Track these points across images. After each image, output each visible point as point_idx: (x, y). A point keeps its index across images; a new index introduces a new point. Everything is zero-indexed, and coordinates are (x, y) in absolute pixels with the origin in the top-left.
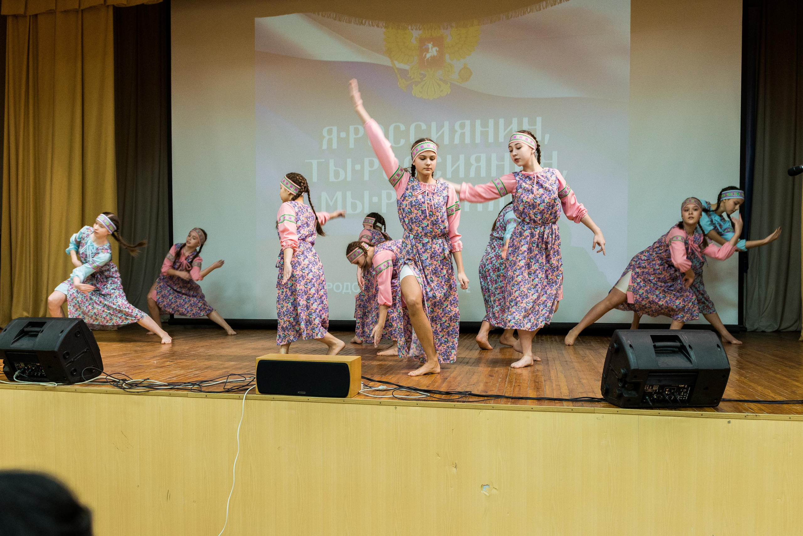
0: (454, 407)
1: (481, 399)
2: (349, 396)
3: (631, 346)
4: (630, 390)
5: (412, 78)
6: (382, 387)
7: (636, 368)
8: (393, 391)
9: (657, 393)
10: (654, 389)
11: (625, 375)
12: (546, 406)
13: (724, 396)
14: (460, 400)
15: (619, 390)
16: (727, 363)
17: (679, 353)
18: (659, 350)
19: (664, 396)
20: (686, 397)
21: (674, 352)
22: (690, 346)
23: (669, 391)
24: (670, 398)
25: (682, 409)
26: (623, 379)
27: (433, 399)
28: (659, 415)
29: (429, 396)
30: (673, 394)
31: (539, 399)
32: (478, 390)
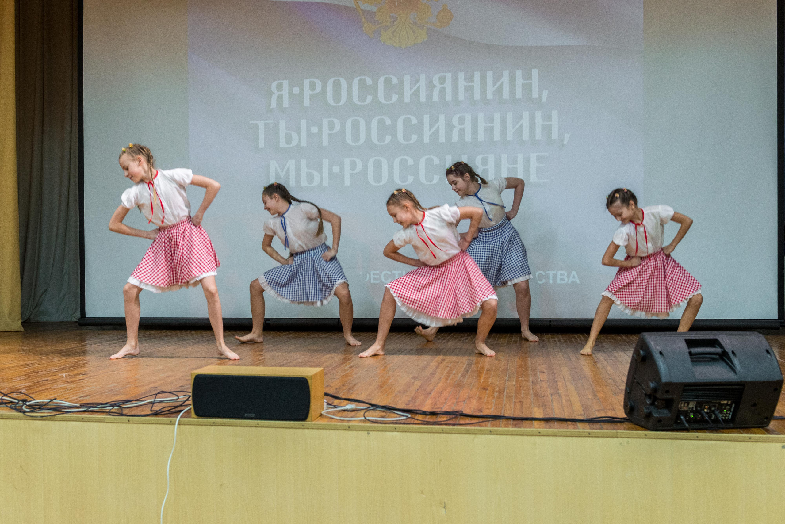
0: (442, 432)
1: (475, 420)
2: (309, 418)
3: (661, 353)
4: (661, 409)
5: (380, 21)
6: (350, 406)
7: (669, 381)
8: (364, 411)
9: (695, 412)
10: (690, 406)
11: (655, 390)
12: (557, 428)
13: (776, 414)
14: (449, 422)
15: (647, 408)
16: (779, 372)
17: (721, 361)
18: (694, 358)
19: (702, 416)
20: (729, 416)
21: (713, 360)
22: (733, 353)
23: (709, 408)
24: (710, 417)
25: (724, 431)
26: (652, 396)
27: (416, 422)
28: (697, 439)
29: (409, 418)
30: (713, 412)
31: (547, 420)
32: (470, 409)
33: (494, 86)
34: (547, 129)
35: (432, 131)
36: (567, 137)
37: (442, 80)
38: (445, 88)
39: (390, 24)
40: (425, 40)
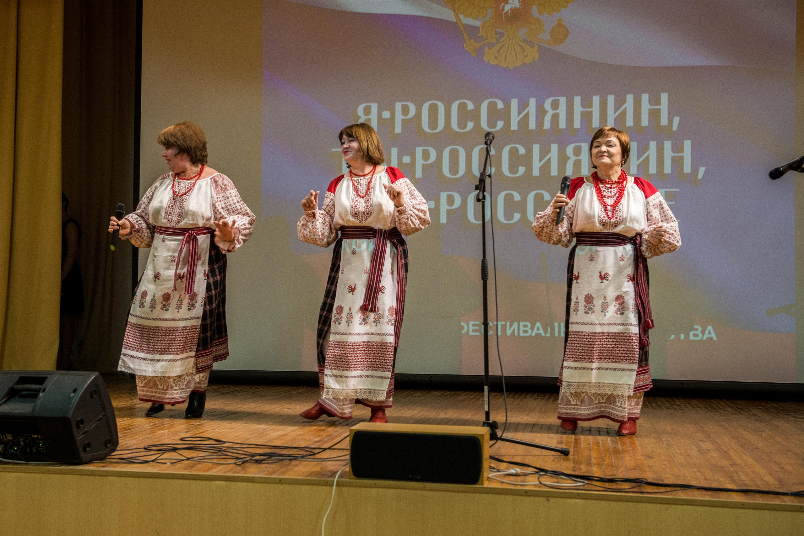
5: (484, 37)
33: (615, 112)
34: (677, 162)
35: (542, 163)
36: (702, 170)
37: (555, 105)
38: (558, 114)
39: (495, 42)
40: (536, 60)
